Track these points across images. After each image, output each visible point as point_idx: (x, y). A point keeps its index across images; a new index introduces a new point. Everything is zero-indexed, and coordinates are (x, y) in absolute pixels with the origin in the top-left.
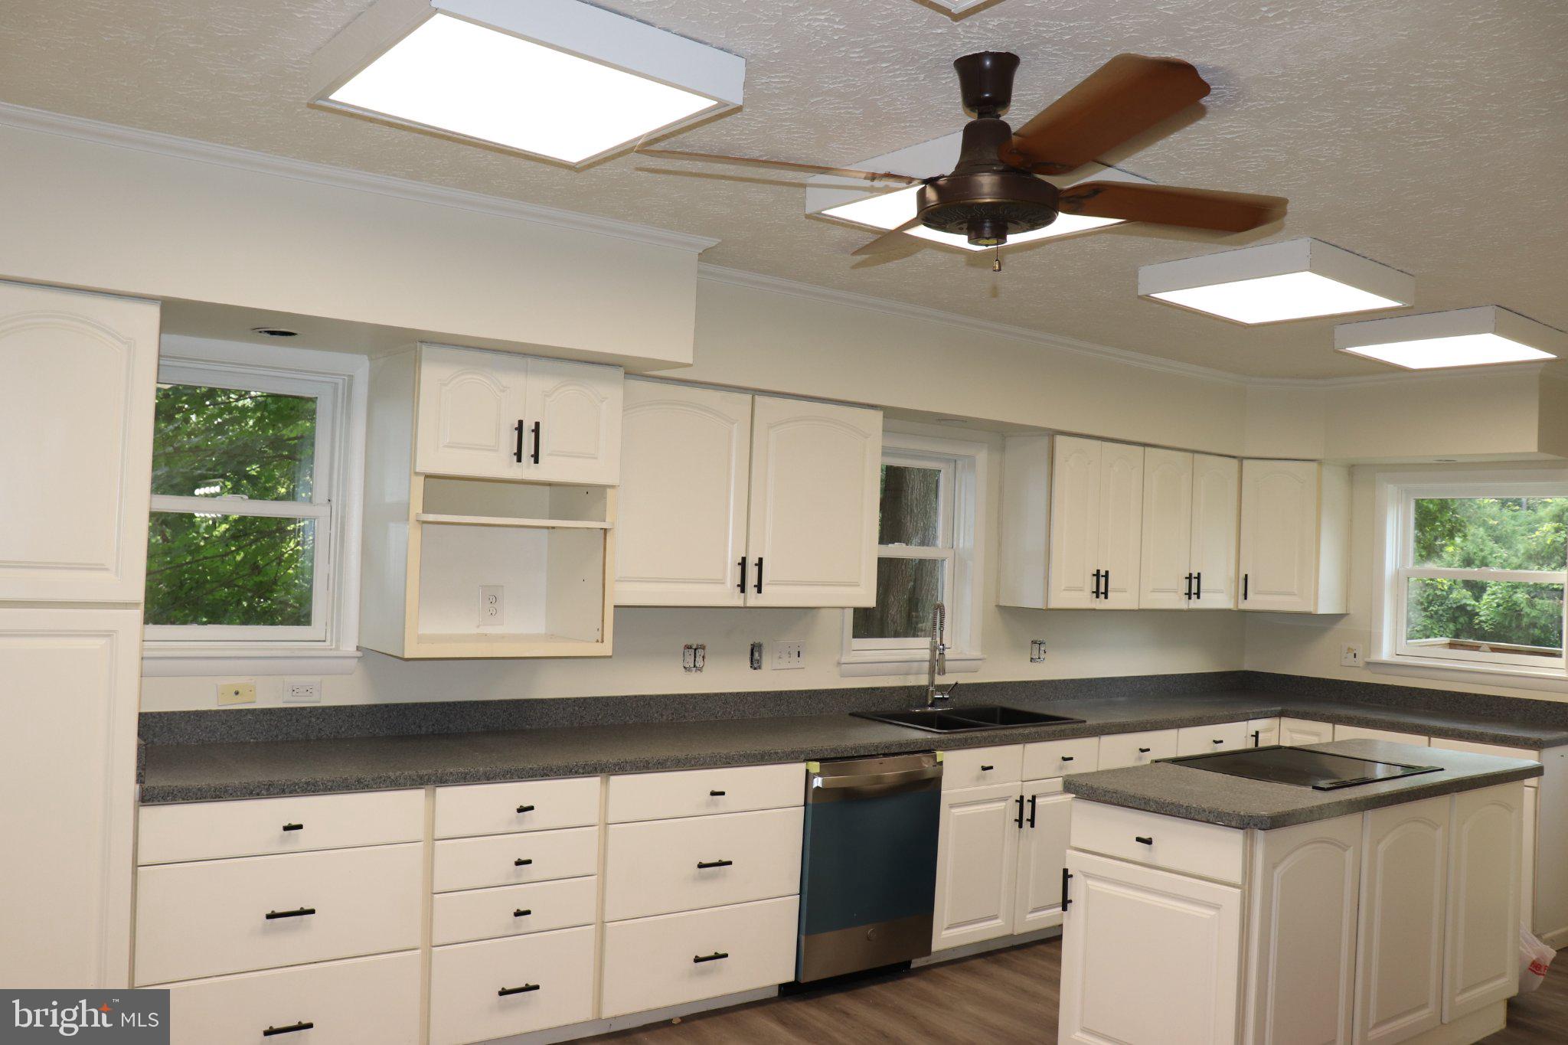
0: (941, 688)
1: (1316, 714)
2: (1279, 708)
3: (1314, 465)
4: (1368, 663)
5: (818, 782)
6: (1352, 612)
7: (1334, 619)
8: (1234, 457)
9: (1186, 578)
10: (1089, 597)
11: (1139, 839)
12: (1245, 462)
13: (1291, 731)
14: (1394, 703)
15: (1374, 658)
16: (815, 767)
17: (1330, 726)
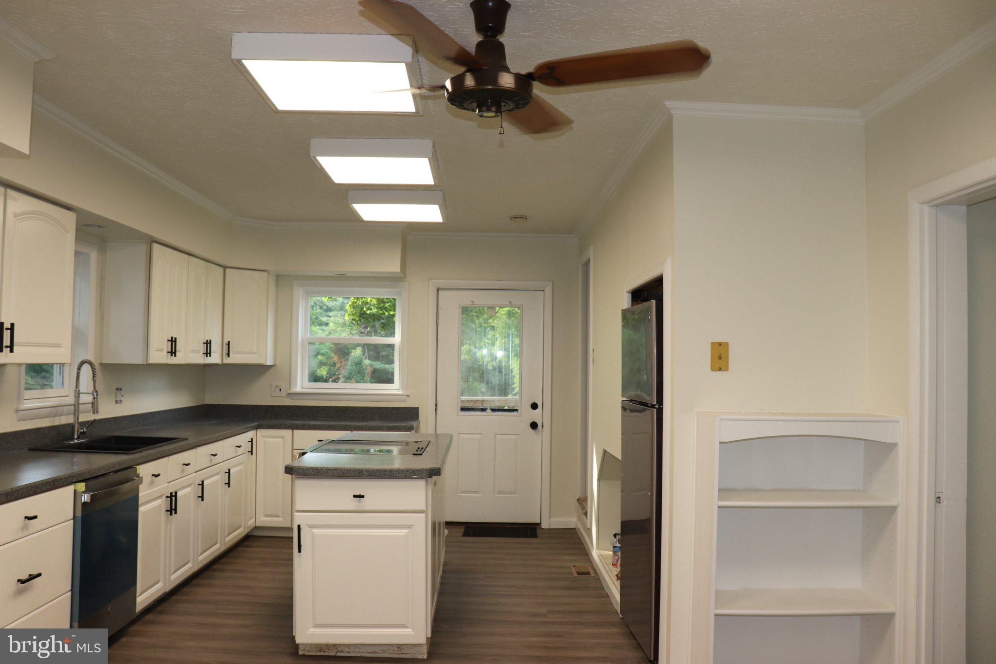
0: (82, 424)
1: (281, 425)
2: (256, 424)
3: (266, 274)
4: (289, 394)
5: (86, 498)
6: (277, 364)
7: (271, 366)
8: (221, 266)
9: (204, 343)
10: (166, 355)
11: (355, 496)
12: (227, 270)
13: (264, 437)
14: (306, 416)
15: (293, 390)
16: (81, 486)
17: (290, 431)
